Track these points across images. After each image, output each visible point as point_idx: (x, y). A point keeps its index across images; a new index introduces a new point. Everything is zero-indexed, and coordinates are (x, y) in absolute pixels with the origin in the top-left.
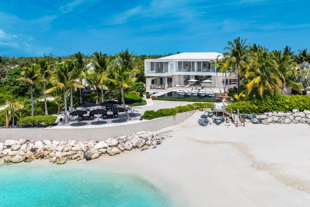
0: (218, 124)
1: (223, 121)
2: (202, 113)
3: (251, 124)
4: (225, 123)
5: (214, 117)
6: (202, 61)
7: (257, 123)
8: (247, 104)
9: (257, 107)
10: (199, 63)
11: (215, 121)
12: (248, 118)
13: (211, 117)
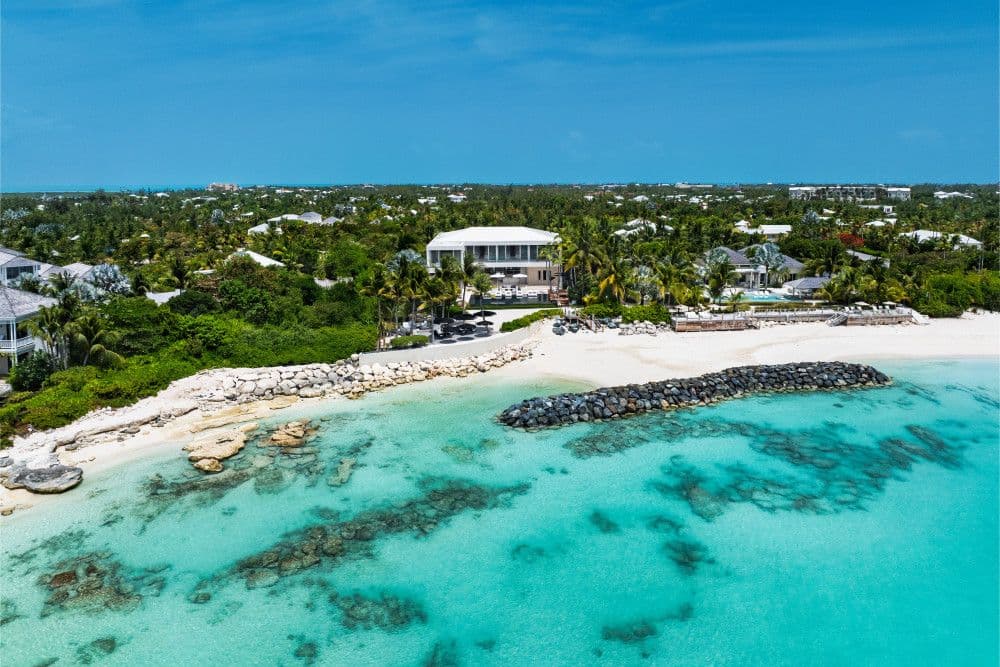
0: (575, 331)
1: (579, 327)
2: (553, 321)
3: (608, 329)
4: (580, 330)
5: (568, 324)
6: (497, 245)
7: (614, 327)
8: (601, 308)
9: (611, 311)
10: (501, 248)
11: (571, 329)
12: (604, 323)
13: (564, 325)
